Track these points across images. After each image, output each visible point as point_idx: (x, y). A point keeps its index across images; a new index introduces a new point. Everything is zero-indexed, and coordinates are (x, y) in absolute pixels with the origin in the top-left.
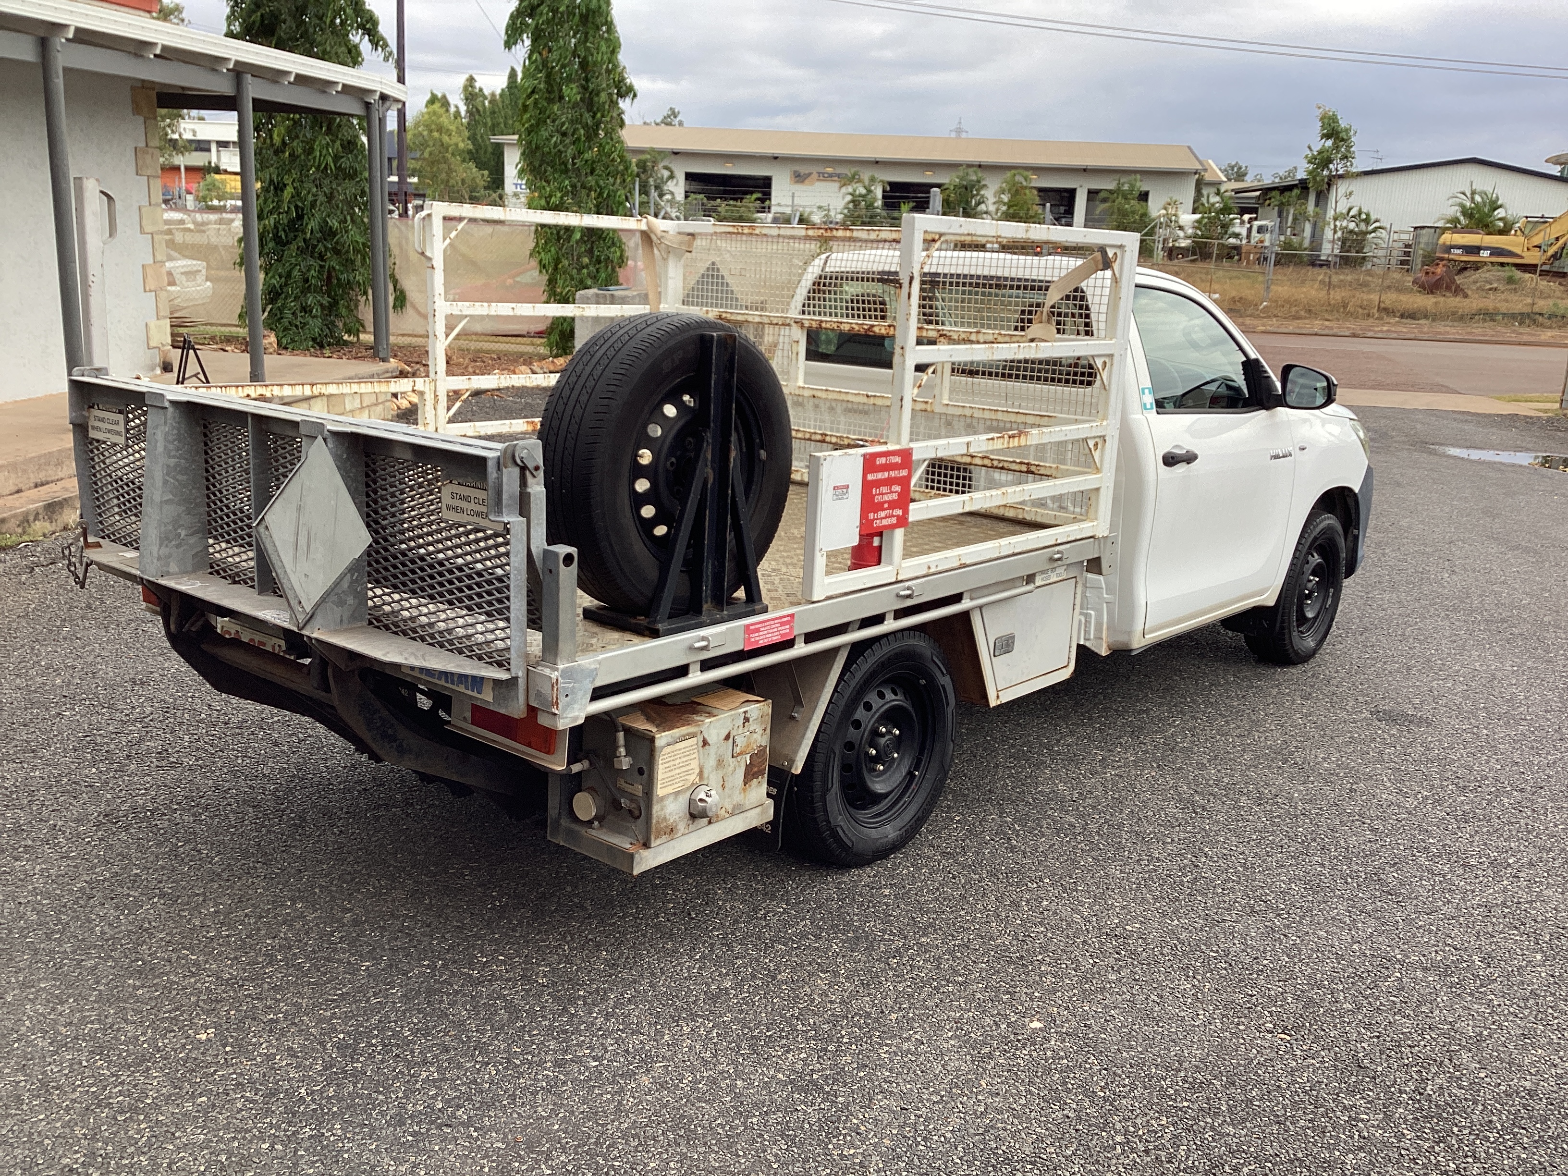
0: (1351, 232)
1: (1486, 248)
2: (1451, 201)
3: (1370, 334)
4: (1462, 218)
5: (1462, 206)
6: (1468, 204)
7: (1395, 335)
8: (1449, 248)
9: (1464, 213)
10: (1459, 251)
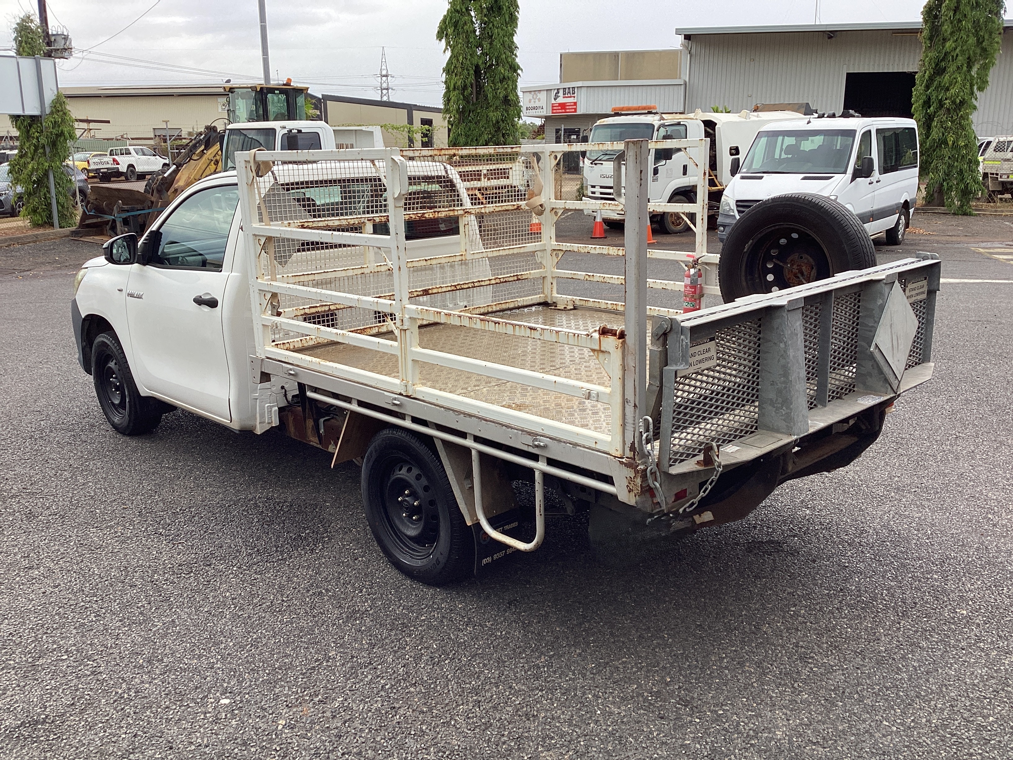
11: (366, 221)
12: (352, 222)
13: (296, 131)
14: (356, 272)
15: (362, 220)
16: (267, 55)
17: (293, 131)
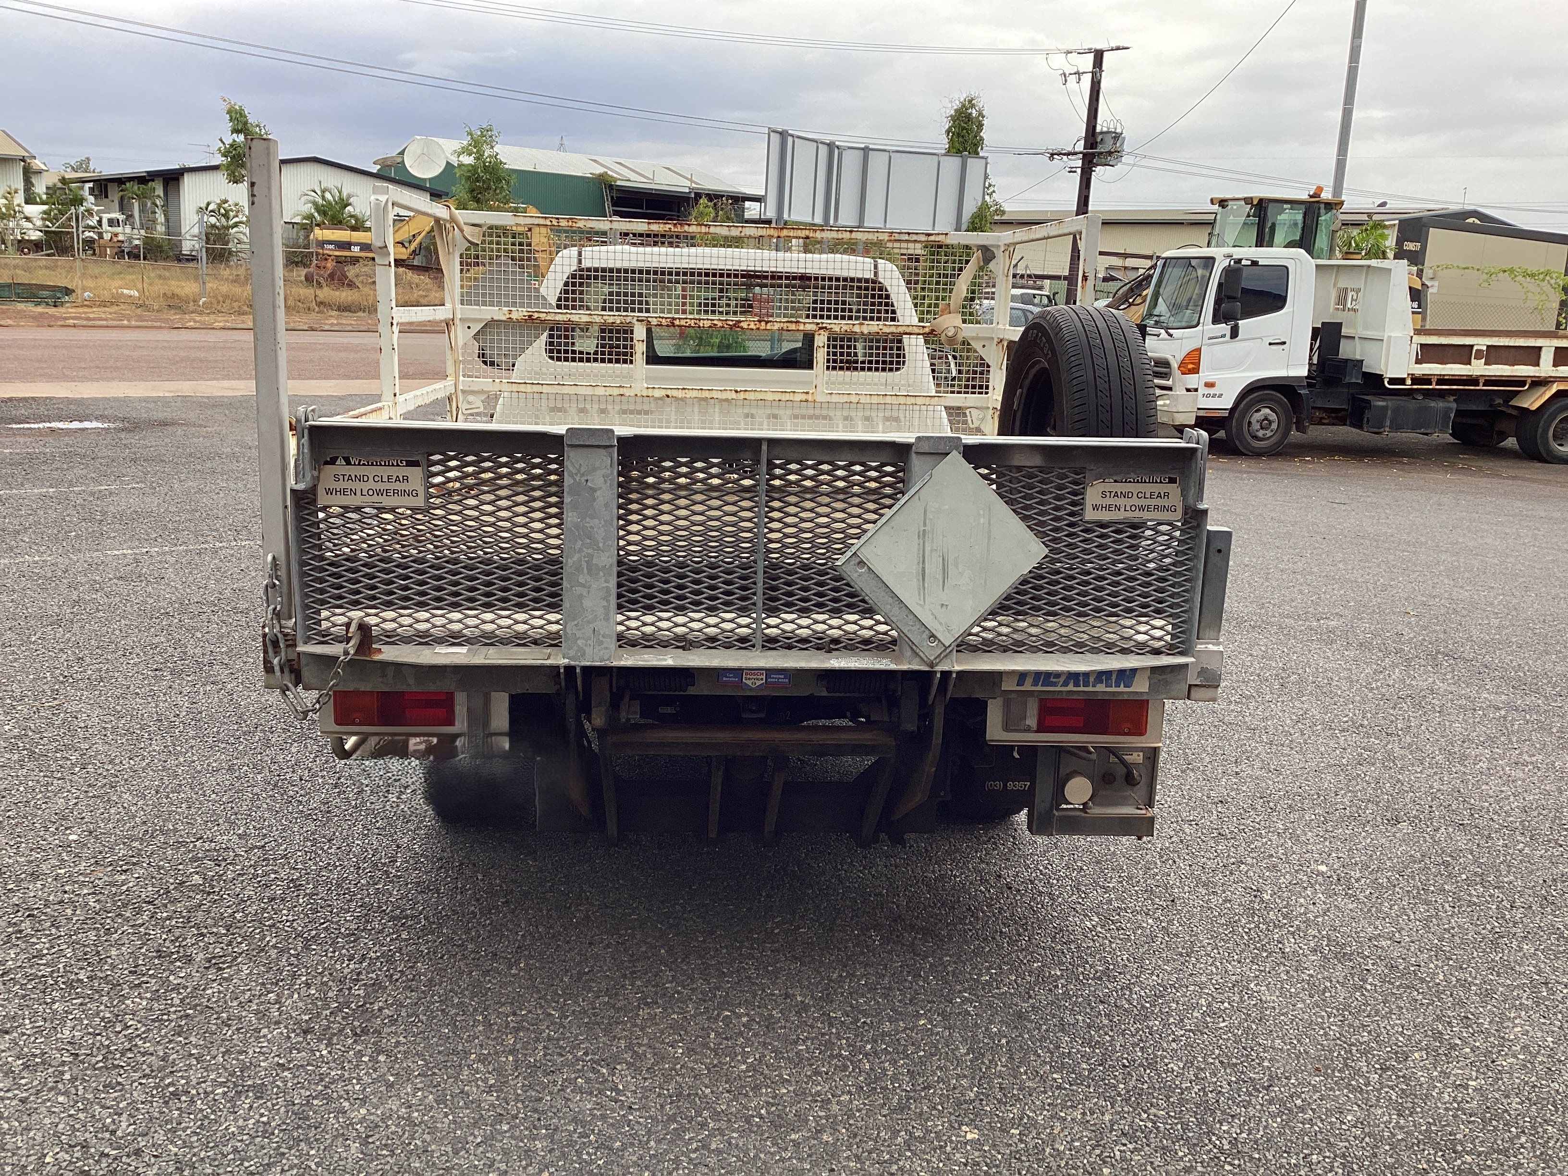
0: (213, 226)
1: (356, 244)
2: (304, 199)
3: (327, 328)
4: (316, 214)
5: (315, 204)
6: (320, 201)
7: (350, 328)
8: (322, 244)
9: (318, 210)
10: (331, 247)
11: (634, 321)
12: (611, 320)
13: (1249, 263)
14: (610, 391)
15: (628, 320)
16: (1345, 154)
17: (1244, 262)
